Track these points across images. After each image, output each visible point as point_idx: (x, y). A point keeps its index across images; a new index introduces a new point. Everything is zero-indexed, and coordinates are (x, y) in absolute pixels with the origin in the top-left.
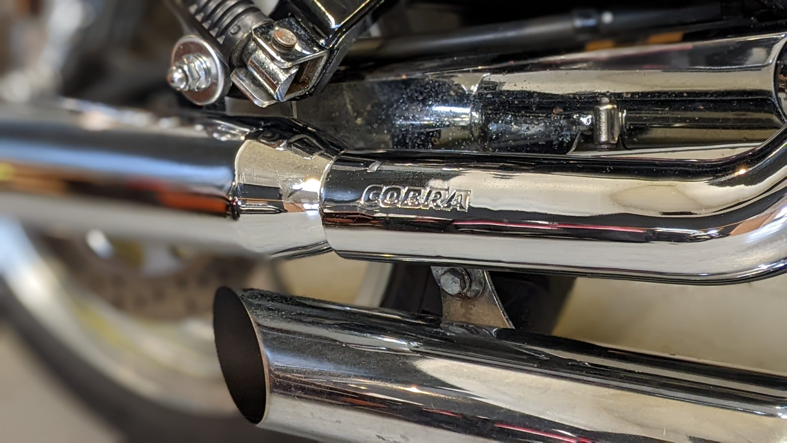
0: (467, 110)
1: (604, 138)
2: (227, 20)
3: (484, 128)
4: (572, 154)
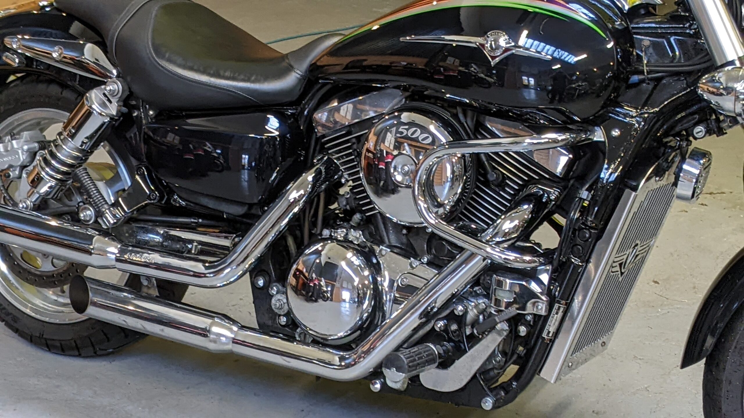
0: (158, 237)
1: (193, 252)
2: (100, 205)
3: (162, 243)
4: (184, 255)
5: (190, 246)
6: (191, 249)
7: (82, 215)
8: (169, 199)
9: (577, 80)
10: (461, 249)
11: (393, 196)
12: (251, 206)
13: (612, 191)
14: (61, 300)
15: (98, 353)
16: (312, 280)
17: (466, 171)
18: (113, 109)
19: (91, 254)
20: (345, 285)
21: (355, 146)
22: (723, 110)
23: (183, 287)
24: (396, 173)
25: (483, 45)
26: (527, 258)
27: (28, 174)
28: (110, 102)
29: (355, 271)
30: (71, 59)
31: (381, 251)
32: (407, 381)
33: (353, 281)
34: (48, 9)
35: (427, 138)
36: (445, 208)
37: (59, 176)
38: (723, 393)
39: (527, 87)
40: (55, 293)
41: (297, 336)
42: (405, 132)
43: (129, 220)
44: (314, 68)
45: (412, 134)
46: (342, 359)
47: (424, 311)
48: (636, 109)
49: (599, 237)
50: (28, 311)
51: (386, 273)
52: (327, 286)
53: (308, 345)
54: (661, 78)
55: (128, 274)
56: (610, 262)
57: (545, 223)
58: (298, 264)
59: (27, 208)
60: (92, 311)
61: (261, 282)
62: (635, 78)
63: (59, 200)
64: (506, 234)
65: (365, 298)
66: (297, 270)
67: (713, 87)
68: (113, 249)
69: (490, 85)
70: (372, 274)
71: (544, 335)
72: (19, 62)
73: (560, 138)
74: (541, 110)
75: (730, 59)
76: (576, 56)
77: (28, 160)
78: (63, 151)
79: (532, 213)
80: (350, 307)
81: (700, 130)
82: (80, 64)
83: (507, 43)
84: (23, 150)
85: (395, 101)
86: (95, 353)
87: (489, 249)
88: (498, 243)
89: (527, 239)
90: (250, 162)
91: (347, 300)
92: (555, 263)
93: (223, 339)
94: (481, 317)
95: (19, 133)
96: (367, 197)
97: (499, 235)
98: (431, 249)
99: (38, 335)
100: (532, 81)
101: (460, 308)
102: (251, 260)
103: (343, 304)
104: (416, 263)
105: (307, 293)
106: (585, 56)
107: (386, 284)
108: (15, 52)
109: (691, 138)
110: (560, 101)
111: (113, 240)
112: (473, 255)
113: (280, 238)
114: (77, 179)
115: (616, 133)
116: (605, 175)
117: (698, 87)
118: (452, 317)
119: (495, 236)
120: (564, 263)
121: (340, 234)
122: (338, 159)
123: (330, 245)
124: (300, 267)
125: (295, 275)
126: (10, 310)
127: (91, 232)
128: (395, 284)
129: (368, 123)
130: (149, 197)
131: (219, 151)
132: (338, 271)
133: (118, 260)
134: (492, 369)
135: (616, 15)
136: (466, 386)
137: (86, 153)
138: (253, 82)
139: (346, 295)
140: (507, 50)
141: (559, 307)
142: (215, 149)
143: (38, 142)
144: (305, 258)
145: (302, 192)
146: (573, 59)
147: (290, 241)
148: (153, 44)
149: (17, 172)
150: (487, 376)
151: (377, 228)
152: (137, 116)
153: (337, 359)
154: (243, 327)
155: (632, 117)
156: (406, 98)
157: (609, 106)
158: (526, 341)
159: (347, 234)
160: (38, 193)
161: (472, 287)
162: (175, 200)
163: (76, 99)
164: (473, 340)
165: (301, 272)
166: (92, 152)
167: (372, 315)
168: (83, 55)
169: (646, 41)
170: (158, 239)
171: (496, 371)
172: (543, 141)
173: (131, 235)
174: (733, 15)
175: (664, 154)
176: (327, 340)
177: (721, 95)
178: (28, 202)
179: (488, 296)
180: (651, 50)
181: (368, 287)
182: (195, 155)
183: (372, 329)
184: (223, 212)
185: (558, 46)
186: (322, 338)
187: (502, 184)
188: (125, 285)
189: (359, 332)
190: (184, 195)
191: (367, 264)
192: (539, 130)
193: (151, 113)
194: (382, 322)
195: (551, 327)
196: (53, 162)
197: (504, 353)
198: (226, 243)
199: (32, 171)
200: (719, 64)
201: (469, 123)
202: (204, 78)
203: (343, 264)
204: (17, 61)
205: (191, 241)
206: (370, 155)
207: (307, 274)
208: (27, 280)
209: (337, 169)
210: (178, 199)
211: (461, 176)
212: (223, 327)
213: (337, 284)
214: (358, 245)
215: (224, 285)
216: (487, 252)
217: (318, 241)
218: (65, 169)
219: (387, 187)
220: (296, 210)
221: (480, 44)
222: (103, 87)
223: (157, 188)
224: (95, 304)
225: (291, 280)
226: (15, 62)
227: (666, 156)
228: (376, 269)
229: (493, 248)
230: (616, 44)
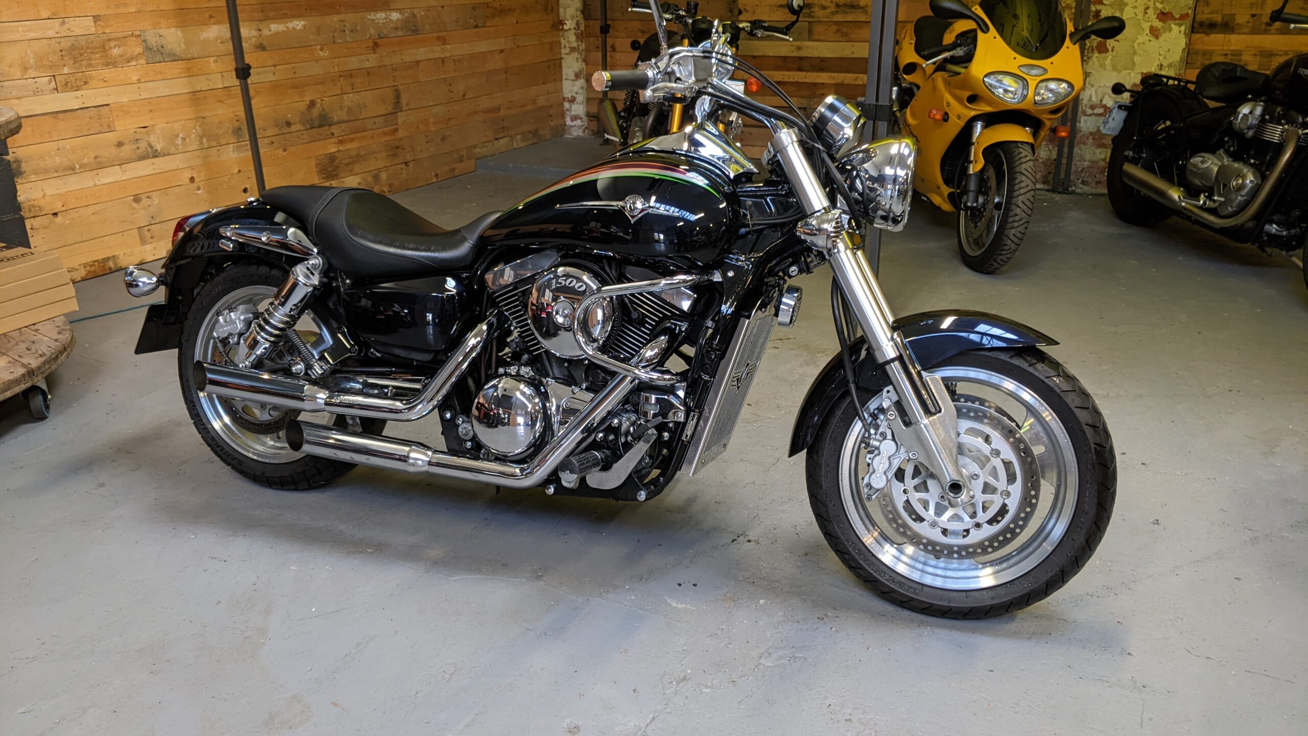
0: (358, 384)
1: (389, 395)
2: (308, 359)
3: (362, 388)
4: (383, 396)
5: (386, 390)
6: (387, 393)
7: (294, 369)
8: (366, 353)
9: (697, 235)
10: (613, 374)
11: (554, 339)
12: (437, 353)
13: (730, 322)
14: (278, 445)
15: (312, 486)
16: (492, 410)
17: (614, 312)
18: (316, 280)
19: (303, 400)
20: (519, 412)
21: (521, 299)
22: (816, 247)
23: (384, 421)
24: (558, 316)
25: (623, 207)
26: (667, 377)
27: (245, 341)
28: (313, 274)
29: (528, 399)
30: (277, 242)
31: (547, 381)
32: (579, 480)
33: (528, 407)
34: (255, 204)
35: (582, 286)
36: (598, 343)
37: (272, 339)
38: (823, 473)
39: (658, 241)
40: (272, 439)
41: (481, 456)
42: (564, 283)
43: (334, 372)
44: (481, 238)
45: (569, 284)
46: (522, 470)
47: (585, 427)
48: (745, 255)
49: (722, 357)
50: (250, 455)
51: (554, 400)
52: (504, 414)
53: (491, 461)
54: (763, 230)
55: (335, 415)
56: (731, 377)
57: (674, 354)
58: (479, 399)
59: (246, 367)
60: (307, 448)
61: (448, 416)
62: (743, 230)
63: (272, 360)
64: (647, 361)
65: (536, 420)
66: (478, 403)
67: (808, 229)
68: (322, 396)
69: (627, 241)
70: (541, 400)
71: (683, 438)
72: (233, 247)
73: (688, 279)
74: (670, 258)
75: (817, 209)
76: (696, 214)
77: (245, 328)
78: (275, 318)
79: (668, 342)
80: (524, 430)
81: (794, 269)
82: (285, 245)
83: (643, 205)
84: (240, 319)
85: (554, 259)
86: (310, 486)
87: (637, 371)
88: (643, 367)
89: (662, 366)
90: (433, 319)
91: (522, 424)
92: (690, 380)
93: (420, 462)
94: (632, 429)
95: (236, 308)
96: (535, 338)
97: (644, 361)
98: (588, 378)
99: (260, 474)
100: (662, 237)
101: (616, 421)
102: (439, 397)
103: (518, 428)
104: (576, 390)
105: (489, 421)
106: (703, 215)
107: (554, 408)
108: (229, 239)
109: (786, 278)
110: (687, 251)
111: (322, 388)
112: (625, 377)
113: (462, 380)
114: (288, 340)
115: (731, 274)
116: (724, 308)
117: (796, 231)
118: (610, 430)
119: (640, 361)
120: (697, 379)
121: (513, 370)
122: (507, 310)
123: (504, 380)
124: (481, 401)
125: (477, 408)
126: (236, 456)
127: (302, 382)
128: (561, 409)
129: (532, 279)
130: (350, 351)
131: (406, 311)
132: (514, 399)
133: (326, 404)
134: (644, 468)
135: (724, 182)
136: (624, 483)
137: (294, 319)
138: (433, 251)
139: (520, 420)
140: (643, 210)
141: (694, 415)
142: (403, 309)
143: (252, 313)
144: (485, 392)
145: (479, 339)
146: (694, 218)
147: (470, 382)
148: (347, 224)
149: (236, 339)
150: (640, 475)
151: (543, 364)
152: (336, 286)
153: (518, 471)
154: (435, 452)
155: (742, 261)
156: (561, 257)
157: (724, 253)
158: (668, 444)
159: (519, 370)
160: (255, 354)
161: (623, 405)
162: (372, 353)
163: (283, 276)
164: (627, 446)
165: (482, 405)
166: (299, 317)
167: (543, 435)
168: (287, 237)
169: (749, 202)
170: (358, 386)
171: (647, 470)
172: (675, 282)
173: (336, 384)
174: (817, 174)
175: (766, 290)
176: (506, 456)
177: (815, 234)
178: (247, 363)
179: (636, 411)
180: (753, 209)
181: (538, 412)
182: (385, 315)
183: (543, 445)
184: (413, 360)
185: (681, 207)
186: (503, 456)
187: (642, 321)
188: (333, 425)
189: (533, 449)
190: (378, 348)
191: (537, 393)
192: (672, 274)
193: (348, 281)
194: (552, 439)
195: (689, 431)
196: (267, 327)
197: (651, 457)
198: (417, 386)
199: (249, 336)
200: (809, 214)
201: (613, 273)
202: (392, 250)
203: (518, 394)
204: (231, 246)
205: (387, 387)
206: (534, 307)
207: (487, 405)
208: (249, 429)
209: (507, 319)
210: (375, 352)
211: (610, 317)
212: (420, 452)
213: (513, 412)
214: (529, 378)
215: (418, 418)
216: (635, 373)
217: (495, 378)
218: (277, 332)
219: (549, 332)
220: (474, 355)
221: (622, 207)
222: (306, 262)
223: (356, 344)
224: (309, 442)
225: (475, 412)
226: (230, 247)
227: (768, 293)
228: (545, 397)
229: (639, 370)
230: (727, 204)
